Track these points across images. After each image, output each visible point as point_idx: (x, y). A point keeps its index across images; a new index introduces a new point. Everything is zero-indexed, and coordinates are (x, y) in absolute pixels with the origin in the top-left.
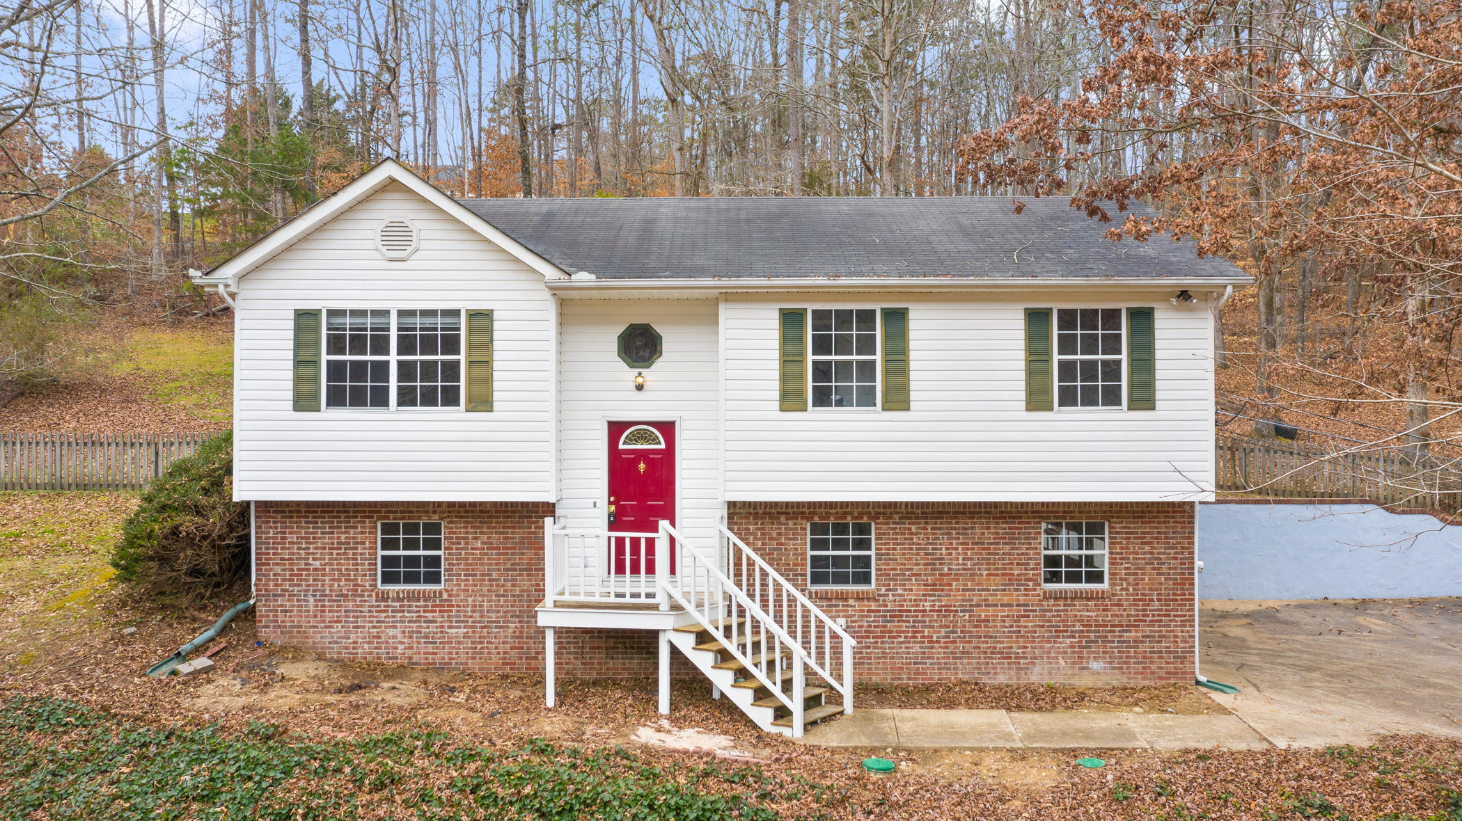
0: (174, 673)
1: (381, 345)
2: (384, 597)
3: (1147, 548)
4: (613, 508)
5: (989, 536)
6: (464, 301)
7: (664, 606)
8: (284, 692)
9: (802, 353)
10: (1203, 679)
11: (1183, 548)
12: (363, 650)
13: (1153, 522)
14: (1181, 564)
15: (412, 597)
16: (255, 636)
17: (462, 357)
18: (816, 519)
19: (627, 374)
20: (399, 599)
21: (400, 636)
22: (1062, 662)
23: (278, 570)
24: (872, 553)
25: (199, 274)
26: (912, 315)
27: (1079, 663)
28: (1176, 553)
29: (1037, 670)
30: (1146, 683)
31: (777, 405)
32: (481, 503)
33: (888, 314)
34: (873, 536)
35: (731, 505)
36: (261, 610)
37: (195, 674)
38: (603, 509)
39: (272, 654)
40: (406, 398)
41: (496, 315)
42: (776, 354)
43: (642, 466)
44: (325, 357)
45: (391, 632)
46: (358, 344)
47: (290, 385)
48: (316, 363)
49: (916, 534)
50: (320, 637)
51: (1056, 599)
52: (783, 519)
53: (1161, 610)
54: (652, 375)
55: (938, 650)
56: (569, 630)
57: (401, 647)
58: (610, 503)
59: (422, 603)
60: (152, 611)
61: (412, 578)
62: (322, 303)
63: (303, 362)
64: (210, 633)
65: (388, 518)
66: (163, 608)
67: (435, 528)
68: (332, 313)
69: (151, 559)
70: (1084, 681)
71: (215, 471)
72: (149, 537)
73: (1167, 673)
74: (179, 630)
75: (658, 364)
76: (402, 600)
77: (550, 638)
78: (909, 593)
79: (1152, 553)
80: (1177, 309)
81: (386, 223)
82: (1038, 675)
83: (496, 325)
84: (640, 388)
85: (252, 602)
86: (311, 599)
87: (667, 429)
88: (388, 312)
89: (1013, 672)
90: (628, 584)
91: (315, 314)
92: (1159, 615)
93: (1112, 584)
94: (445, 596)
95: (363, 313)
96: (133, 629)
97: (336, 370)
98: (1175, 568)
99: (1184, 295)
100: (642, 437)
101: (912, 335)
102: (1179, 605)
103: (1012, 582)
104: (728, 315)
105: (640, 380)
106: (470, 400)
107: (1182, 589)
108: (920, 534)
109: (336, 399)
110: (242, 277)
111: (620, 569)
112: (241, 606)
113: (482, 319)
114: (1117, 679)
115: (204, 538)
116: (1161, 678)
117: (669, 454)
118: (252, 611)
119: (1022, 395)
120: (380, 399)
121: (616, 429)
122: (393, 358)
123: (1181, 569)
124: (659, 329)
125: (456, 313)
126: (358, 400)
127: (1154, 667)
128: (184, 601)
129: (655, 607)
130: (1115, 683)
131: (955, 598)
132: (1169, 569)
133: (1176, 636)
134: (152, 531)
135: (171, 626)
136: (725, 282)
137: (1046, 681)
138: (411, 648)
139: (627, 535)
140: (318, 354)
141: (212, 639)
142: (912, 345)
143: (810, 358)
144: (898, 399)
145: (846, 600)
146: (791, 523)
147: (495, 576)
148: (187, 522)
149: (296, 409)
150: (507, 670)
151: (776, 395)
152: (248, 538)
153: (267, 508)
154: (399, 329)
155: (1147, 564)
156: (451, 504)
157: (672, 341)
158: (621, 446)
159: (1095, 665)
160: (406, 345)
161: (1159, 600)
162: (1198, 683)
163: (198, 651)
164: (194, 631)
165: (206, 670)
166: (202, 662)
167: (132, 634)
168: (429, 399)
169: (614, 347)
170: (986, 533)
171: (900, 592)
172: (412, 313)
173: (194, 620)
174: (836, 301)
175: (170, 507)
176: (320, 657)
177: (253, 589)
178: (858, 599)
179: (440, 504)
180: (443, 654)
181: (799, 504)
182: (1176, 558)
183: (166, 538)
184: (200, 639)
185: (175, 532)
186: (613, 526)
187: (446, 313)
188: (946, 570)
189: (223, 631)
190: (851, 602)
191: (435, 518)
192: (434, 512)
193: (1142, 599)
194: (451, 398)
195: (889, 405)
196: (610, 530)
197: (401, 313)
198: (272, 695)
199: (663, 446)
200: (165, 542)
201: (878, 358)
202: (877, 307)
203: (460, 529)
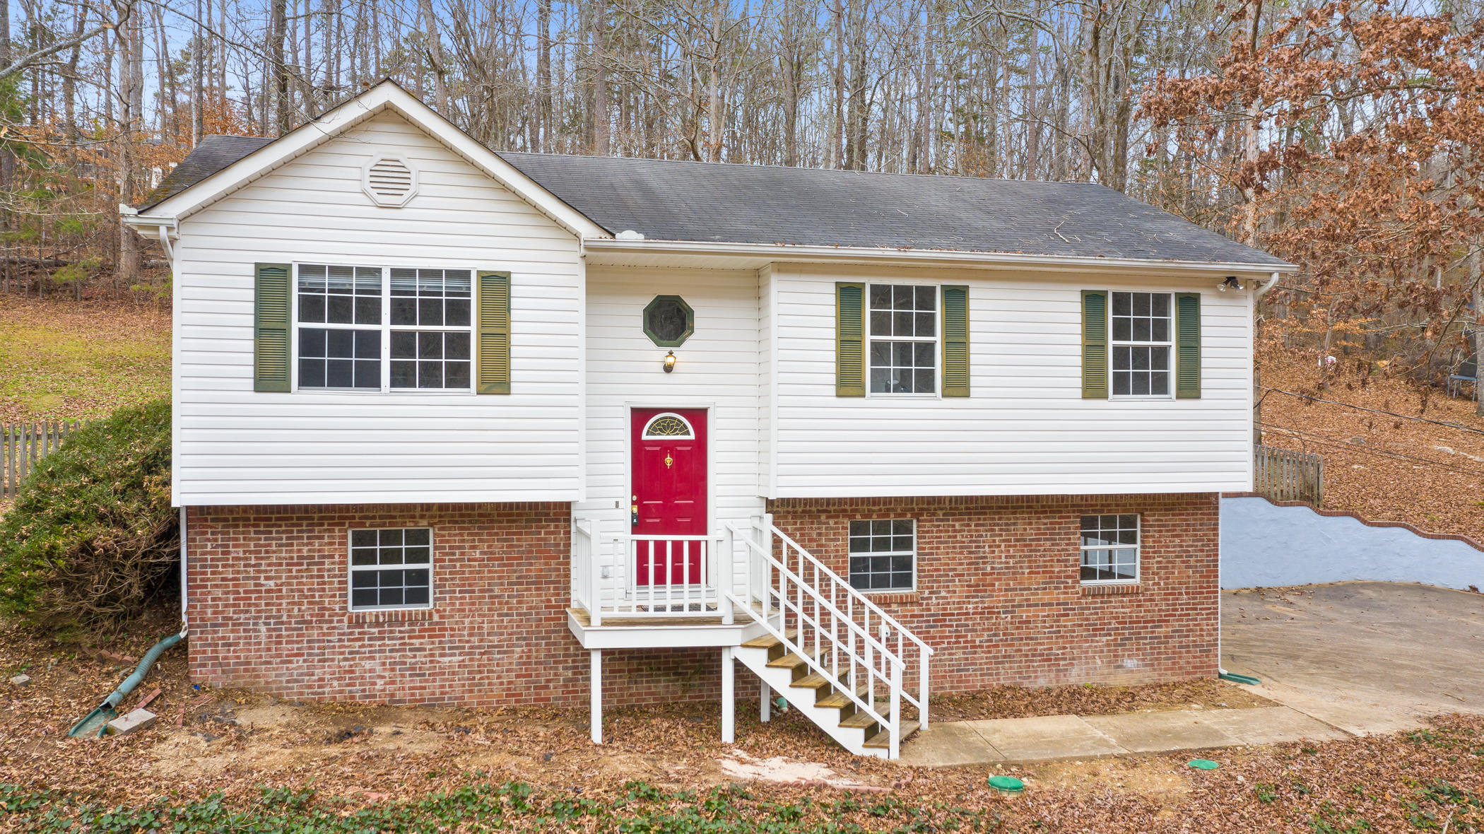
0: (108, 731)
1: (370, 311)
2: (358, 622)
3: (1177, 541)
4: (635, 510)
5: (1031, 532)
6: (476, 260)
7: (728, 620)
8: (267, 747)
9: (860, 333)
10: (1224, 672)
11: (1209, 540)
12: (333, 687)
13: (1183, 514)
14: (1207, 556)
15: (394, 620)
16: (188, 678)
17: (473, 329)
18: (858, 517)
19: (659, 354)
20: (378, 624)
21: (379, 669)
22: (1098, 661)
23: (219, 593)
24: (913, 553)
25: (135, 211)
26: (972, 294)
27: (1115, 662)
28: (1203, 545)
29: (1075, 671)
30: (1175, 679)
31: (833, 391)
32: (480, 505)
33: (949, 292)
34: (915, 535)
35: (775, 501)
36: (195, 644)
37: (138, 731)
38: (627, 509)
39: (221, 699)
40: (402, 377)
41: (514, 279)
42: (832, 333)
43: (669, 460)
44: (296, 325)
45: (368, 665)
46: (340, 310)
47: (250, 358)
48: (286, 332)
49: (960, 531)
50: (274, 675)
51: (1094, 596)
52: (823, 517)
53: (1189, 604)
54: (685, 353)
55: (981, 655)
57: (380, 682)
58: (633, 503)
59: (407, 628)
60: (38, 653)
61: (391, 598)
62: (292, 254)
63: (268, 330)
64: (135, 678)
65: (363, 525)
66: (53, 648)
67: (422, 537)
68: (305, 269)
69: (52, 583)
70: (1120, 680)
71: (130, 468)
72: (50, 554)
73: (1194, 667)
74: (91, 676)
75: (690, 343)
76: (382, 625)
77: (596, 662)
78: (953, 595)
79: (1181, 546)
80: (1221, 296)
81: (376, 160)
82: (1076, 676)
83: (515, 291)
84: (668, 369)
85: (182, 635)
86: (263, 629)
87: (698, 417)
88: (379, 271)
89: (1052, 675)
90: (670, 596)
91: (284, 270)
92: (1187, 609)
93: (1144, 579)
94: (436, 618)
95: (346, 271)
96: (25, 678)
97: (310, 341)
98: (1202, 561)
99: (1231, 281)
101: (973, 315)
102: (1205, 598)
103: (1053, 579)
104: (780, 288)
105: (670, 360)
106: (482, 380)
107: (1208, 582)
108: (963, 531)
109: (311, 377)
110: (183, 219)
111: (642, 579)
112: (168, 641)
113: (497, 283)
114: (1149, 677)
115: (126, 556)
116: (1188, 673)
117: (700, 444)
118: (182, 646)
119: (1079, 382)
120: (369, 378)
121: (640, 416)
122: (386, 328)
123: (1207, 561)
124: (690, 302)
125: (465, 275)
126: (340, 378)
127: (1182, 662)
128: (86, 640)
129: (718, 621)
130: (1147, 681)
131: (997, 599)
132: (1197, 561)
133: (1202, 630)
134: (53, 547)
135: (75, 671)
136: (788, 249)
137: (1084, 681)
138: (393, 682)
140: (287, 320)
141: (138, 685)
142: (973, 326)
143: (868, 338)
144: (958, 385)
145: (889, 605)
146: (831, 522)
147: (497, 591)
148: (102, 536)
149: (258, 389)
150: (513, 703)
151: (832, 379)
152: (178, 554)
153: (204, 515)
154: (393, 293)
155: (1177, 557)
156: (443, 507)
157: (705, 316)
158: (644, 437)
159: (1130, 663)
160: (402, 312)
161: (1187, 593)
162: (1221, 676)
163: (129, 700)
164: (109, 675)
165: (149, 725)
166: (139, 716)
167: (26, 684)
168: (430, 378)
169: (639, 321)
170: (1027, 528)
171: (943, 594)
172: (410, 273)
173: (103, 661)
174: (895, 275)
175: (76, 515)
176: (279, 701)
177: (184, 618)
178: (902, 604)
179: (428, 507)
180: (433, 688)
181: (841, 501)
182: (1202, 551)
183: (73, 555)
184: (126, 686)
185: (87, 548)
186: (636, 529)
187: (452, 274)
188: (989, 569)
189: (150, 675)
190: (893, 607)
191: (423, 524)
192: (422, 517)
193: (1171, 593)
194: (458, 377)
195: (950, 391)
196: (634, 532)
197: (396, 273)
198: (254, 751)
199: (692, 436)
200: (74, 561)
201: (938, 338)
202: (937, 284)
203: (454, 536)
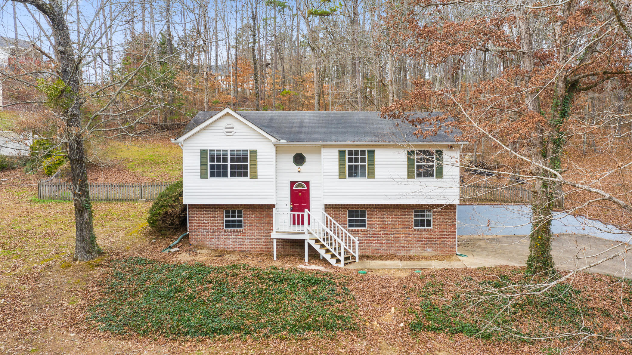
0: (170, 252)
1: (225, 160)
2: (226, 231)
3: (443, 217)
4: (292, 206)
5: (399, 214)
6: (249, 147)
7: (306, 233)
8: (201, 257)
9: (345, 163)
10: (458, 253)
11: (453, 217)
12: (220, 247)
13: (445, 210)
14: (452, 221)
15: (234, 231)
16: (189, 243)
17: (248, 163)
18: (350, 209)
19: (296, 168)
20: (230, 232)
21: (231, 242)
22: (419, 249)
23: (195, 224)
24: (366, 219)
25: (174, 140)
26: (376, 152)
27: (424, 249)
28: (451, 218)
29: (412, 251)
30: (442, 255)
31: (338, 177)
32: (254, 205)
33: (369, 151)
34: (366, 214)
35: (326, 205)
36: (190, 235)
37: (176, 252)
38: (289, 206)
39: (195, 247)
40: (233, 175)
41: (258, 151)
42: (338, 163)
43: (300, 194)
44: (209, 163)
45: (228, 241)
46: (219, 160)
47: (199, 171)
48: (207, 165)
50: (208, 243)
51: (417, 231)
52: (340, 209)
53: (447, 234)
54: (303, 168)
55: (384, 245)
56: (279, 239)
57: (231, 246)
58: (291, 205)
59: (237, 233)
60: (158, 236)
61: (234, 226)
62: (208, 147)
63: (203, 165)
64: (177, 242)
65: (227, 209)
66: (161, 235)
67: (241, 212)
68: (211, 151)
69: (160, 220)
70: (425, 254)
71: (176, 195)
72: (159, 214)
73: (449, 252)
74: (168, 241)
75: (305, 165)
76: (231, 232)
77: (275, 241)
78: (376, 230)
80: (449, 150)
81: (226, 125)
82: (412, 253)
83: (258, 154)
84: (299, 172)
85: (188, 233)
86: (205, 232)
87: (307, 183)
88: (227, 150)
89: (405, 252)
90: (297, 228)
91: (206, 151)
92: (446, 236)
93: (433, 227)
94: (244, 231)
95: (220, 151)
96: (155, 241)
97: (212, 167)
99: (451, 147)
100: (300, 185)
101: (376, 157)
102: (452, 233)
103: (405, 226)
104: (323, 151)
105: (299, 169)
106: (251, 176)
107: (453, 228)
108: (379, 213)
109: (212, 175)
110: (185, 140)
111: (294, 223)
112: (185, 234)
113: (254, 153)
114: (434, 254)
115: (175, 214)
116: (447, 253)
117: (308, 190)
118: (188, 235)
119: (406, 174)
120: (225, 175)
121: (292, 183)
122: (229, 163)
123: (452, 223)
124: (304, 155)
125: (247, 151)
126: (219, 175)
127: (445, 250)
128: (168, 233)
129: (304, 233)
130: (434, 255)
131: (389, 231)
132: (449, 223)
133: (451, 242)
134: (160, 212)
135: (165, 240)
136: (323, 143)
137: (415, 254)
138: (234, 246)
139: (296, 213)
140: (207, 162)
141: (178, 243)
142: (376, 160)
143: (347, 164)
144: (372, 175)
145: (358, 232)
146: (343, 210)
147: (258, 225)
148: (170, 210)
149: (201, 178)
150: (262, 252)
151: (338, 174)
152: (186, 214)
153: (192, 206)
154: (230, 155)
155: (443, 221)
156: (245, 205)
157: (308, 158)
158: (294, 188)
159: (428, 250)
160: (232, 160)
161: (446, 231)
162: (457, 255)
163: (175, 246)
164: (172, 241)
165: (178, 251)
166: (177, 249)
167: (155, 242)
168: (239, 175)
169: (292, 160)
170: (398, 213)
171: (374, 229)
172: (234, 151)
173: (171, 238)
174: (354, 148)
175: (164, 206)
176: (208, 249)
177: (188, 229)
178: (362, 231)
179: (242, 205)
180: (243, 247)
181: (345, 205)
183: (164, 214)
184: (175, 243)
185: (166, 213)
186: (292, 211)
187: (243, 151)
188: (387, 223)
189: (180, 241)
190: (360, 232)
191: (241, 209)
192: (240, 207)
193: (441, 231)
194: (245, 175)
195: (370, 177)
196: (291, 212)
197: (231, 151)
198: (198, 257)
199: (306, 188)
200: (164, 216)
201: (366, 164)
202: (366, 149)
203: (248, 212)
